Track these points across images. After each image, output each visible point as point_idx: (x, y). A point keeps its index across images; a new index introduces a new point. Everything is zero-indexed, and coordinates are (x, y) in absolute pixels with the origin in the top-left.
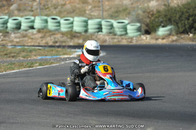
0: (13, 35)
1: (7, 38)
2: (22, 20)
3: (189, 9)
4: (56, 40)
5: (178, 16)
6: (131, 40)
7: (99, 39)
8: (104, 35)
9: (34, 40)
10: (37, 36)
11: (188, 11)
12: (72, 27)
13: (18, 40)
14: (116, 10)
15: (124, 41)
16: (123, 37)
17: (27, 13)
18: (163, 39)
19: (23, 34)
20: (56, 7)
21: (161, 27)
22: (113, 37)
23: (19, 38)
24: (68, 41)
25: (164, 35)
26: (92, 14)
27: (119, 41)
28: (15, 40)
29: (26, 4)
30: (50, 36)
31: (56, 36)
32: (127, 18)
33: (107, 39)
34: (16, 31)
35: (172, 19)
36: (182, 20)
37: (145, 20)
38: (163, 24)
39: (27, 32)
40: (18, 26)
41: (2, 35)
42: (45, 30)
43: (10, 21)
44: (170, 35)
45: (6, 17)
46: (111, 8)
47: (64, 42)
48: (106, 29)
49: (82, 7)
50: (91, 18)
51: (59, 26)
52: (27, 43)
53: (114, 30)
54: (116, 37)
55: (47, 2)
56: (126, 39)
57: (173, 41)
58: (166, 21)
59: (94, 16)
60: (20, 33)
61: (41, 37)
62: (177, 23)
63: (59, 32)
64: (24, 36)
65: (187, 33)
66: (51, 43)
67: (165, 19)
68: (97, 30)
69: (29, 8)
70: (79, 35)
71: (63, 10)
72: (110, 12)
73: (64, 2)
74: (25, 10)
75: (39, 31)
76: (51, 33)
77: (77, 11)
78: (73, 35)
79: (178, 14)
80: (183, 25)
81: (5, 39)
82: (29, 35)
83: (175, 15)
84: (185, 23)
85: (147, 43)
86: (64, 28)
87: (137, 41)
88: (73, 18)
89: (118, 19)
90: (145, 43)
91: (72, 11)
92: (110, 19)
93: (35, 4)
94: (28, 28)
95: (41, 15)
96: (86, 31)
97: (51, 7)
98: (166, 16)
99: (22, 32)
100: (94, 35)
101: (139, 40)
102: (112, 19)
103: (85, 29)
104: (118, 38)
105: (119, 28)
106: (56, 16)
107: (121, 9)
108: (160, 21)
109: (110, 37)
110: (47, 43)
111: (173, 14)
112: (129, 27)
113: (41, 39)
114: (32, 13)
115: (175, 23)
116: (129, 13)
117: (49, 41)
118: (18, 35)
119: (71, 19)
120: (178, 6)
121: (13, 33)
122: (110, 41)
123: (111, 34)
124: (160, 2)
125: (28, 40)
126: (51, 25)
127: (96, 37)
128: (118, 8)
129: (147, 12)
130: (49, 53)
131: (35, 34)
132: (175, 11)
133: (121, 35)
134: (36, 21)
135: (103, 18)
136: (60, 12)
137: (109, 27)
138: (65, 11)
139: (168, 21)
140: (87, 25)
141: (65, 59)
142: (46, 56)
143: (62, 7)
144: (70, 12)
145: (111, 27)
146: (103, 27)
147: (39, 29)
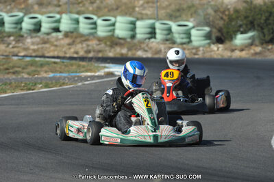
0: (29, 40)
1: (20, 45)
2: (42, 18)
4: (90, 48)
5: (264, 18)
6: (197, 52)
7: (151, 48)
8: (158, 43)
9: (58, 48)
10: (62, 42)
12: (114, 30)
13: (36, 47)
14: (177, 7)
15: (186, 51)
16: (185, 46)
17: (50, 8)
18: (242, 50)
19: (43, 39)
20: (93, 1)
21: (239, 33)
22: (171, 45)
23: (38, 44)
24: (106, 51)
25: (243, 45)
26: (144, 12)
28: (32, 47)
30: (81, 42)
31: (90, 43)
32: (192, 20)
33: (163, 49)
34: (34, 35)
35: (255, 23)
36: (270, 24)
37: (217, 22)
38: (242, 29)
39: (49, 37)
40: (37, 28)
41: (14, 40)
42: (75, 34)
43: (26, 19)
44: (252, 44)
45: (21, 14)
46: (170, 5)
47: (100, 51)
48: (161, 34)
49: (131, 2)
50: (142, 19)
51: (95, 28)
52: (49, 52)
53: (173, 37)
56: (189, 49)
57: (256, 54)
58: (246, 25)
59: (147, 15)
60: (39, 37)
61: (69, 44)
62: (262, 29)
63: (94, 37)
64: (45, 42)
66: (82, 53)
67: (245, 22)
68: (149, 36)
69: (55, 2)
70: (122, 41)
71: (102, 5)
72: (168, 11)
74: (49, 4)
75: (67, 35)
76: (83, 39)
77: (123, 8)
78: (114, 41)
79: (263, 15)
80: (271, 31)
81: (17, 45)
82: (53, 40)
83: (259, 16)
84: (273, 29)
85: (220, 57)
86: (102, 32)
87: (204, 53)
88: (115, 17)
89: (179, 21)
90: (215, 57)
91: (115, 7)
92: (168, 20)
94: (50, 31)
95: (71, 12)
96: (133, 37)
98: (246, 17)
99: (42, 36)
100: (143, 43)
101: (208, 52)
102: (171, 20)
103: (131, 33)
105: (179, 33)
106: (93, 14)
107: (185, 6)
108: (238, 25)
109: (166, 46)
110: (77, 53)
111: (258, 14)
112: (194, 32)
113: (68, 47)
114: (58, 9)
115: (260, 29)
116: (195, 12)
117: (80, 50)
118: (37, 40)
119: (113, 19)
120: (265, 4)
121: (29, 37)
122: (165, 51)
123: (168, 42)
125: (49, 48)
126: (84, 27)
127: (147, 45)
128: (180, 4)
129: (221, 12)
130: (67, 69)
131: (60, 39)
132: (260, 10)
133: (182, 44)
134: (63, 21)
135: (157, 19)
136: (99, 8)
137: (165, 32)
138: (105, 7)
139: (250, 25)
140: (135, 28)
141: (86, 79)
142: (61, 72)
143: (102, 2)
144: (113, 9)
145: (168, 32)
146: (157, 31)
147: (67, 32)
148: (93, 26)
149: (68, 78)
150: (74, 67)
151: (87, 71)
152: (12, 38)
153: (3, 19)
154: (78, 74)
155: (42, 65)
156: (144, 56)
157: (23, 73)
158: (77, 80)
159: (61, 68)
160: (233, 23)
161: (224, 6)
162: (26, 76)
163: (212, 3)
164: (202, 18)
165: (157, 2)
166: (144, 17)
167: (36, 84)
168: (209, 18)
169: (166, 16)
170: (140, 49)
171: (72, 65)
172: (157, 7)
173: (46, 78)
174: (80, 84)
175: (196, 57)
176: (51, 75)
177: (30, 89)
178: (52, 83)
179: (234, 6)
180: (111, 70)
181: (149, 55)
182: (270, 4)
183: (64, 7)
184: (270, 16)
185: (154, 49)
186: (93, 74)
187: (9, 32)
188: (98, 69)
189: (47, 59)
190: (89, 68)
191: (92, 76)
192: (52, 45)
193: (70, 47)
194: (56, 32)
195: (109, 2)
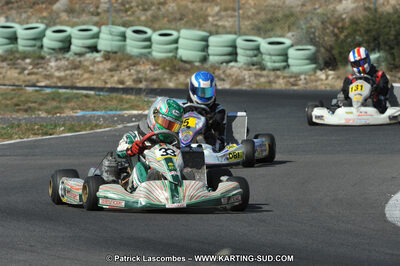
0: (53, 64)
1: (40, 70)
2: (73, 32)
4: (140, 75)
5: (393, 32)
6: (296, 81)
7: (230, 75)
8: (239, 68)
9: (95, 76)
10: (101, 66)
12: (177, 49)
13: (62, 74)
14: (269, 16)
15: (281, 81)
16: (278, 73)
17: (84, 17)
19: (73, 61)
20: (146, 7)
22: (258, 72)
23: (65, 70)
24: (165, 79)
26: (220, 23)
27: (270, 82)
28: (57, 74)
30: (128, 67)
31: (139, 68)
32: (290, 34)
33: (246, 77)
34: (60, 56)
35: (381, 38)
39: (82, 59)
40: (66, 46)
41: (30, 64)
42: (119, 54)
43: (49, 33)
45: (42, 26)
46: (258, 13)
47: (155, 80)
48: (245, 55)
49: (202, 9)
50: (217, 33)
51: (150, 47)
52: (81, 81)
53: (263, 60)
54: (265, 73)
56: (284, 77)
58: (368, 42)
59: (224, 27)
61: (111, 70)
62: (391, 48)
63: (147, 60)
64: (76, 67)
66: (129, 83)
67: (366, 38)
68: (227, 58)
69: (92, 9)
70: (188, 66)
71: (160, 14)
72: (256, 22)
74: (83, 11)
75: (108, 56)
76: (130, 62)
77: (190, 17)
78: (176, 65)
79: (393, 29)
81: (35, 70)
82: (86, 63)
83: (387, 30)
85: (328, 88)
86: (159, 52)
87: (306, 83)
88: (178, 31)
89: (270, 36)
90: (323, 87)
91: (178, 16)
92: (254, 35)
94: (84, 50)
95: (113, 24)
96: (204, 59)
97: (137, 6)
98: (367, 32)
99: (71, 58)
100: (219, 68)
101: (312, 81)
102: (259, 35)
103: (204, 54)
104: (268, 76)
105: (270, 55)
107: (280, 15)
109: (251, 72)
110: (122, 82)
111: (385, 28)
112: (292, 52)
113: (110, 73)
114: (96, 19)
115: (387, 48)
116: (293, 24)
117: (127, 78)
118: (64, 63)
119: (175, 34)
120: (396, 11)
121: (53, 59)
122: (250, 80)
123: (252, 67)
124: (362, 3)
125: (82, 75)
126: (133, 46)
127: (224, 72)
128: (274, 13)
129: (330, 23)
130: (103, 105)
131: (98, 63)
132: (389, 21)
133: (275, 69)
134: (102, 35)
135: (239, 32)
136: (155, 18)
137: (251, 53)
138: (164, 17)
139: (373, 42)
140: (207, 46)
141: (130, 119)
142: (94, 110)
143: (159, 9)
144: (175, 19)
145: (256, 52)
146: (239, 51)
147: (108, 52)
148: (147, 43)
149: (103, 117)
150: (115, 102)
151: (133, 107)
152: (28, 61)
153: (15, 33)
154: (118, 113)
155: (68, 100)
156: (220, 88)
157: (39, 110)
158: (116, 121)
159: (94, 103)
160: (349, 40)
161: (336, 15)
162: (43, 115)
163: (320, 11)
164: (304, 31)
165: (239, 9)
166: (220, 30)
167: (56, 126)
168: (314, 33)
169: (253, 29)
171: (111, 99)
172: (239, 16)
173: (72, 117)
174: (120, 126)
175: (296, 88)
176: (80, 113)
177: (46, 134)
178: (80, 125)
179: (350, 14)
181: (227, 86)
183: (104, 16)
185: (234, 77)
186: (140, 112)
187: (24, 52)
189: (75, 91)
190: (135, 103)
191: (139, 115)
192: (87, 70)
193: (113, 73)
194: (92, 52)
195: (170, 9)
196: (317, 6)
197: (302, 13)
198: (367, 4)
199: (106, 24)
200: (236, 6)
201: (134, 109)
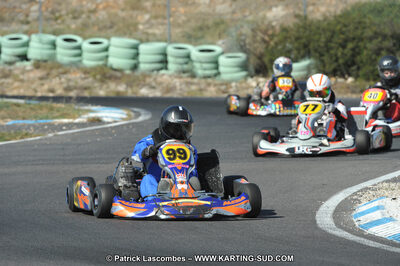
2: (3, 40)
3: (345, 26)
4: (72, 84)
5: (323, 39)
7: (161, 84)
8: (170, 76)
9: (25, 84)
10: (32, 75)
11: (344, 29)
12: (107, 57)
14: (199, 24)
15: (212, 89)
16: (210, 80)
17: (14, 26)
19: (3, 71)
20: (76, 15)
22: (189, 80)
24: (95, 88)
26: (150, 31)
27: (201, 90)
29: (15, 7)
30: (59, 75)
31: (70, 76)
32: (220, 42)
33: (178, 84)
35: (311, 46)
36: (332, 48)
37: (256, 45)
39: (12, 67)
42: (49, 63)
46: (189, 21)
47: (86, 88)
48: (175, 63)
49: (131, 17)
50: (148, 41)
51: (80, 55)
52: (11, 90)
53: (193, 67)
54: (195, 80)
55: (60, 4)
56: (215, 85)
58: (298, 49)
59: (154, 35)
61: (41, 79)
62: (322, 55)
63: (78, 68)
64: (6, 76)
65: (343, 76)
66: (59, 92)
67: (296, 45)
68: (158, 66)
69: (22, 18)
70: (118, 74)
71: (90, 22)
72: (187, 29)
73: (94, 6)
74: (12, 20)
75: (38, 65)
76: (61, 70)
77: (120, 24)
78: (106, 73)
79: (323, 36)
80: (334, 58)
82: (16, 72)
83: (317, 37)
84: (336, 55)
86: (89, 60)
87: (237, 91)
88: (108, 38)
89: (201, 44)
91: (108, 24)
92: (185, 42)
93: (35, 8)
94: (14, 59)
95: (44, 32)
96: (135, 67)
97: (67, 14)
98: (297, 39)
99: (1, 67)
100: (150, 76)
101: (243, 88)
102: (190, 43)
103: (133, 62)
104: (198, 84)
105: (201, 62)
106: (75, 34)
107: (210, 22)
109: (182, 80)
110: (52, 91)
111: (315, 35)
112: (222, 60)
113: (39, 82)
114: (26, 27)
115: (317, 55)
116: (224, 31)
117: (57, 87)
119: (105, 42)
120: (325, 19)
122: (181, 88)
123: (185, 75)
124: (291, 11)
125: (12, 84)
126: (63, 54)
127: (155, 79)
128: (204, 20)
129: (261, 31)
130: (33, 113)
131: (29, 71)
132: (318, 28)
133: (206, 77)
134: (32, 44)
135: (169, 40)
136: (85, 26)
137: (181, 60)
138: (94, 25)
139: (303, 49)
140: (137, 54)
141: (60, 127)
142: (24, 119)
143: (89, 17)
144: (105, 28)
145: (186, 60)
146: (170, 59)
147: (38, 61)
148: (77, 52)
149: (34, 126)
150: (44, 112)
151: (64, 116)
154: (49, 121)
156: (151, 95)
158: (47, 130)
159: (24, 112)
160: (280, 47)
161: (266, 23)
163: (250, 18)
164: (235, 39)
165: (170, 16)
166: (151, 38)
168: (244, 41)
169: (183, 36)
170: (144, 85)
171: (41, 108)
172: (170, 24)
173: (2, 126)
174: (50, 135)
176: (10, 122)
178: (10, 134)
180: (99, 115)
181: (158, 94)
182: (332, 19)
183: (34, 25)
184: (332, 36)
185: (164, 85)
186: (71, 120)
188: (79, 113)
189: (6, 100)
190: (65, 111)
191: (70, 123)
192: (16, 79)
193: (43, 82)
194: (22, 60)
195: (101, 17)
196: (247, 13)
197: (232, 20)
198: (297, 12)
199: (36, 32)
200: (166, 14)
201: (64, 118)
